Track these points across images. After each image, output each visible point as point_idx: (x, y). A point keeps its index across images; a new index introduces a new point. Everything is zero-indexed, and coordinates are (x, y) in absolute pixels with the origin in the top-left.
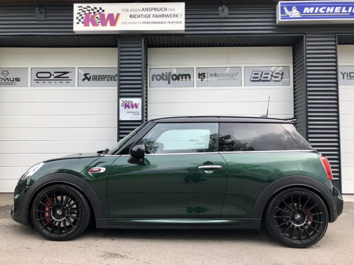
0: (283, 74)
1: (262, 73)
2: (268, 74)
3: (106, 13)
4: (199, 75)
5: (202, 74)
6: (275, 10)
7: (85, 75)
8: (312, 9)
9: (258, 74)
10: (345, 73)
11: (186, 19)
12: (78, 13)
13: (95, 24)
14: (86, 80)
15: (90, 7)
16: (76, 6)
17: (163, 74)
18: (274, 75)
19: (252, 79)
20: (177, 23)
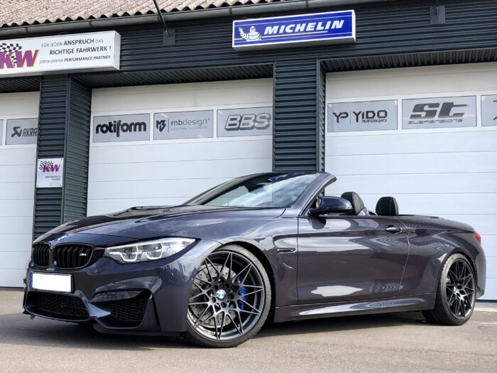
0: (270, 118)
1: (242, 118)
2: (250, 118)
3: (23, 51)
4: (158, 123)
5: (162, 121)
7: (15, 129)
8: (276, 28)
9: (235, 119)
10: (360, 112)
13: (10, 66)
14: (16, 135)
15: (5, 44)
17: (110, 123)
18: (258, 119)
19: (227, 127)
20: (105, 57)
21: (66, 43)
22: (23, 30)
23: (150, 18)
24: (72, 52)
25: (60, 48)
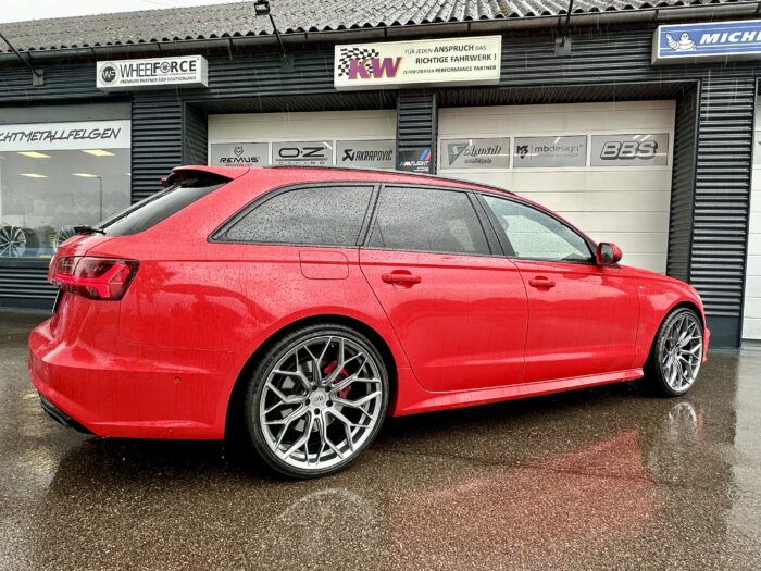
0: (656, 147)
1: (621, 145)
2: (631, 146)
3: (381, 58)
4: (519, 148)
5: (523, 146)
6: (651, 40)
7: (346, 151)
8: (716, 36)
9: (614, 147)
11: (502, 61)
12: (342, 60)
13: (364, 75)
14: (348, 159)
15: (357, 49)
16: (338, 49)
18: (641, 148)
19: (604, 155)
20: (488, 68)
21: (436, 50)
22: (381, 32)
23: (547, 21)
24: (446, 60)
25: (430, 55)
